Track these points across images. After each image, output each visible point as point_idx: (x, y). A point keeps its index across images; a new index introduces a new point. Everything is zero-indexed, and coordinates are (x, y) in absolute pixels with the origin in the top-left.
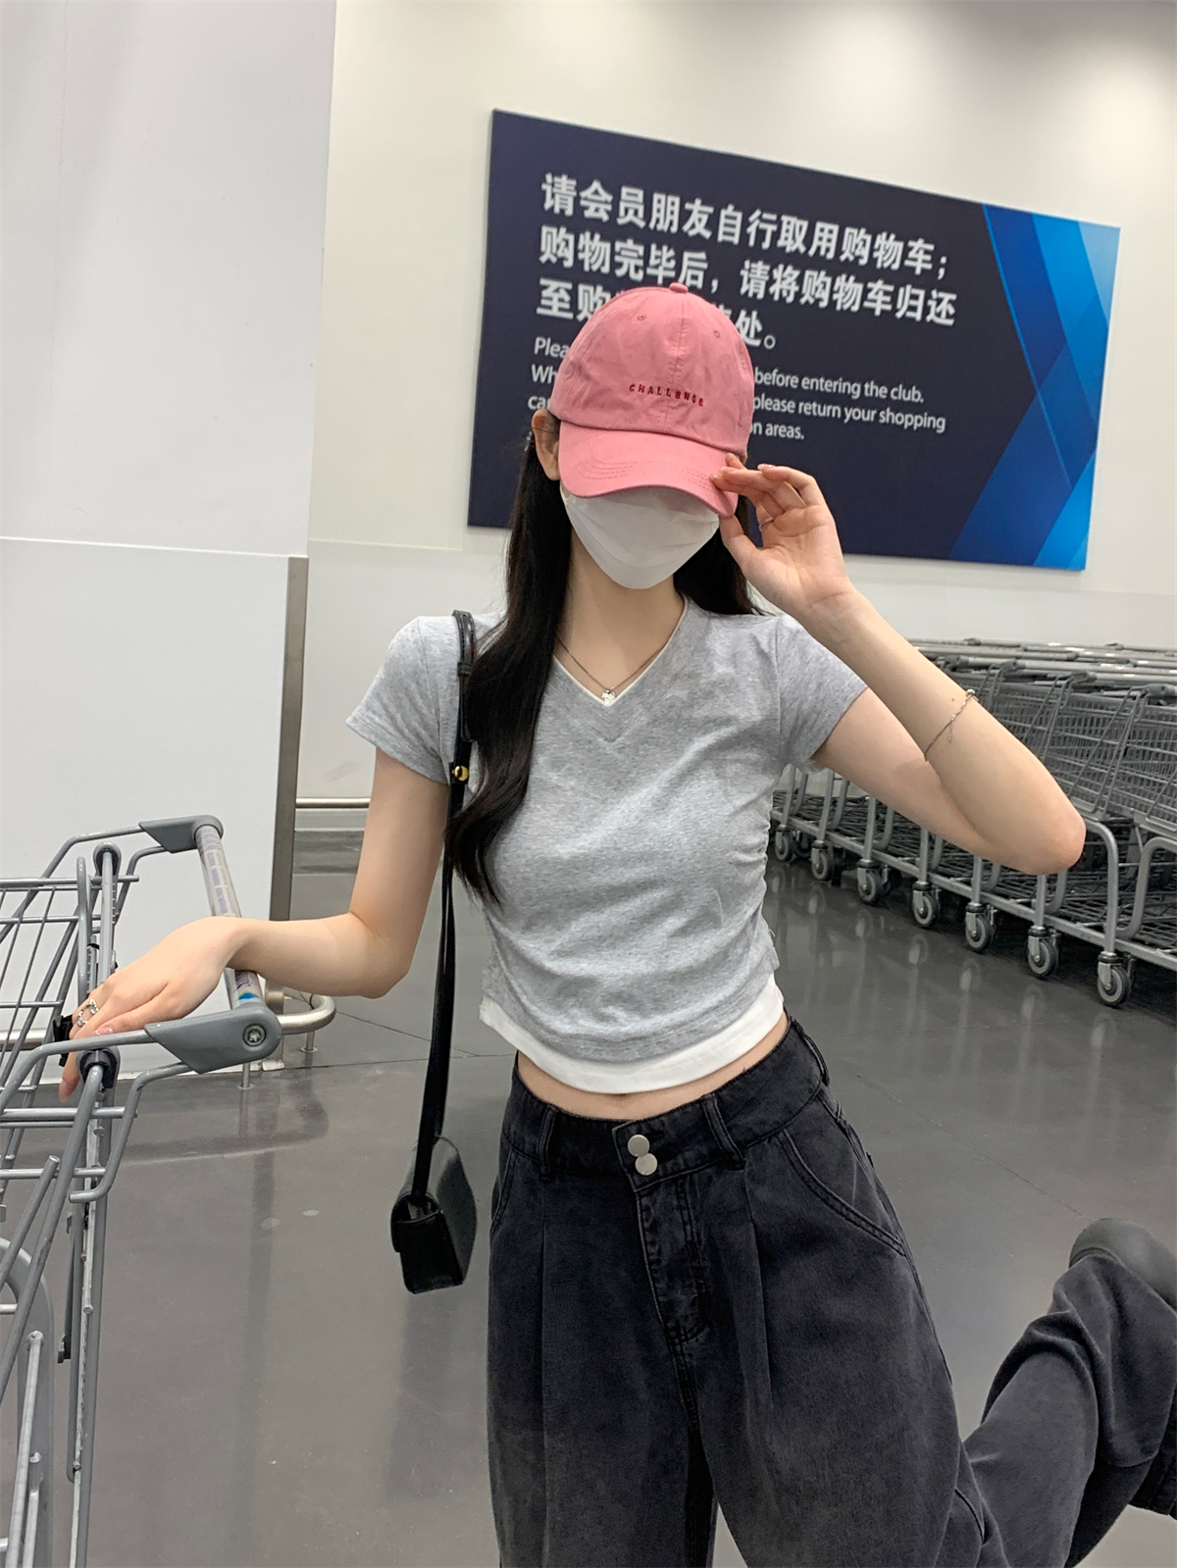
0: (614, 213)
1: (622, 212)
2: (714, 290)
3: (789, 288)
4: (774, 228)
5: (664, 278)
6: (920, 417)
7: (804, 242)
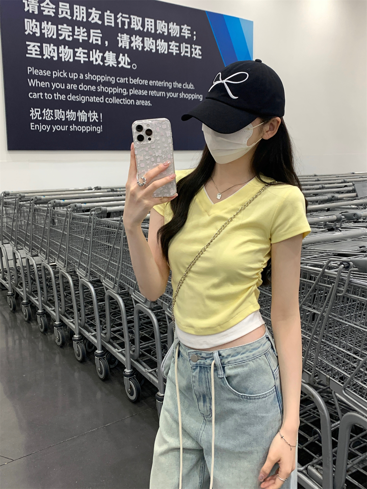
0: (56, 13)
1: (60, 13)
2: (107, 45)
3: (139, 44)
4: (129, 20)
5: (83, 40)
6: (194, 95)
7: (142, 26)
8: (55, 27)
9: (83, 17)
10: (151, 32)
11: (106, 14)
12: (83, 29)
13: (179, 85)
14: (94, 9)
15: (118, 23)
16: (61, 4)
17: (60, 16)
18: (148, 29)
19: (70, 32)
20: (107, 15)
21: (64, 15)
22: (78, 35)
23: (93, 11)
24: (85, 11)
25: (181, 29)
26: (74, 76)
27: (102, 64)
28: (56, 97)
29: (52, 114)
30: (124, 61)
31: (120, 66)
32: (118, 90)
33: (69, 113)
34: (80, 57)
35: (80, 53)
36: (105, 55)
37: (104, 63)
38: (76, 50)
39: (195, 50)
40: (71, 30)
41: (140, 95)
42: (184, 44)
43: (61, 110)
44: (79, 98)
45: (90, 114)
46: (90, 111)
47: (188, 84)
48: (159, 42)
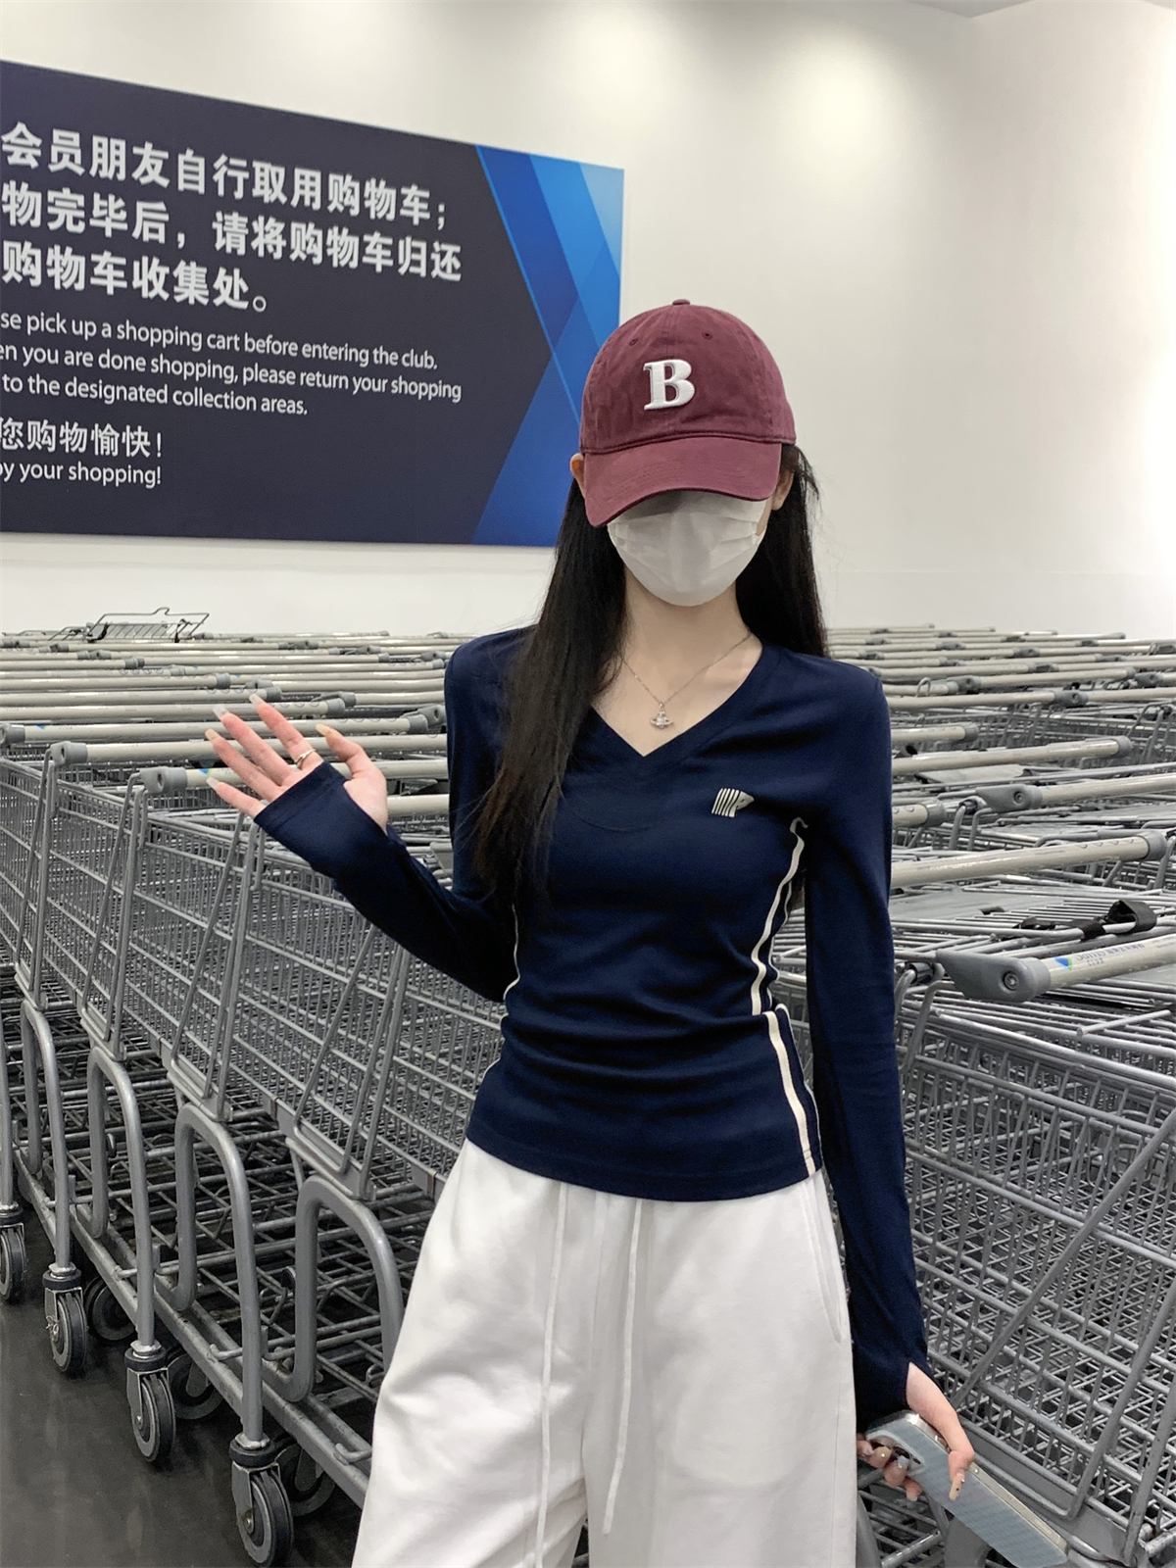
0: (44, 159)
1: (54, 158)
2: (181, 245)
3: (274, 242)
4: (246, 175)
5: (114, 231)
6: (435, 385)
7: (284, 190)
8: (39, 196)
9: (117, 170)
10: (311, 206)
11: (181, 158)
12: (116, 200)
13: (392, 359)
14: (148, 146)
15: (216, 184)
16: (57, 134)
17: (53, 168)
18: (302, 198)
19: (79, 208)
20: (186, 163)
21: (65, 163)
22: (103, 218)
23: (147, 152)
24: (122, 153)
25: (400, 198)
26: (85, 330)
27: (165, 296)
28: (34, 387)
29: (21, 434)
30: (231, 288)
31: (218, 302)
32: (210, 370)
33: (67, 431)
34: (105, 277)
35: (105, 267)
36: (175, 274)
37: (172, 294)
38: (94, 258)
39: (442, 257)
40: (81, 203)
41: (274, 384)
42: (408, 239)
43: (46, 422)
44: (97, 389)
45: (128, 435)
46: (128, 428)
47: (419, 353)
48: (333, 234)
